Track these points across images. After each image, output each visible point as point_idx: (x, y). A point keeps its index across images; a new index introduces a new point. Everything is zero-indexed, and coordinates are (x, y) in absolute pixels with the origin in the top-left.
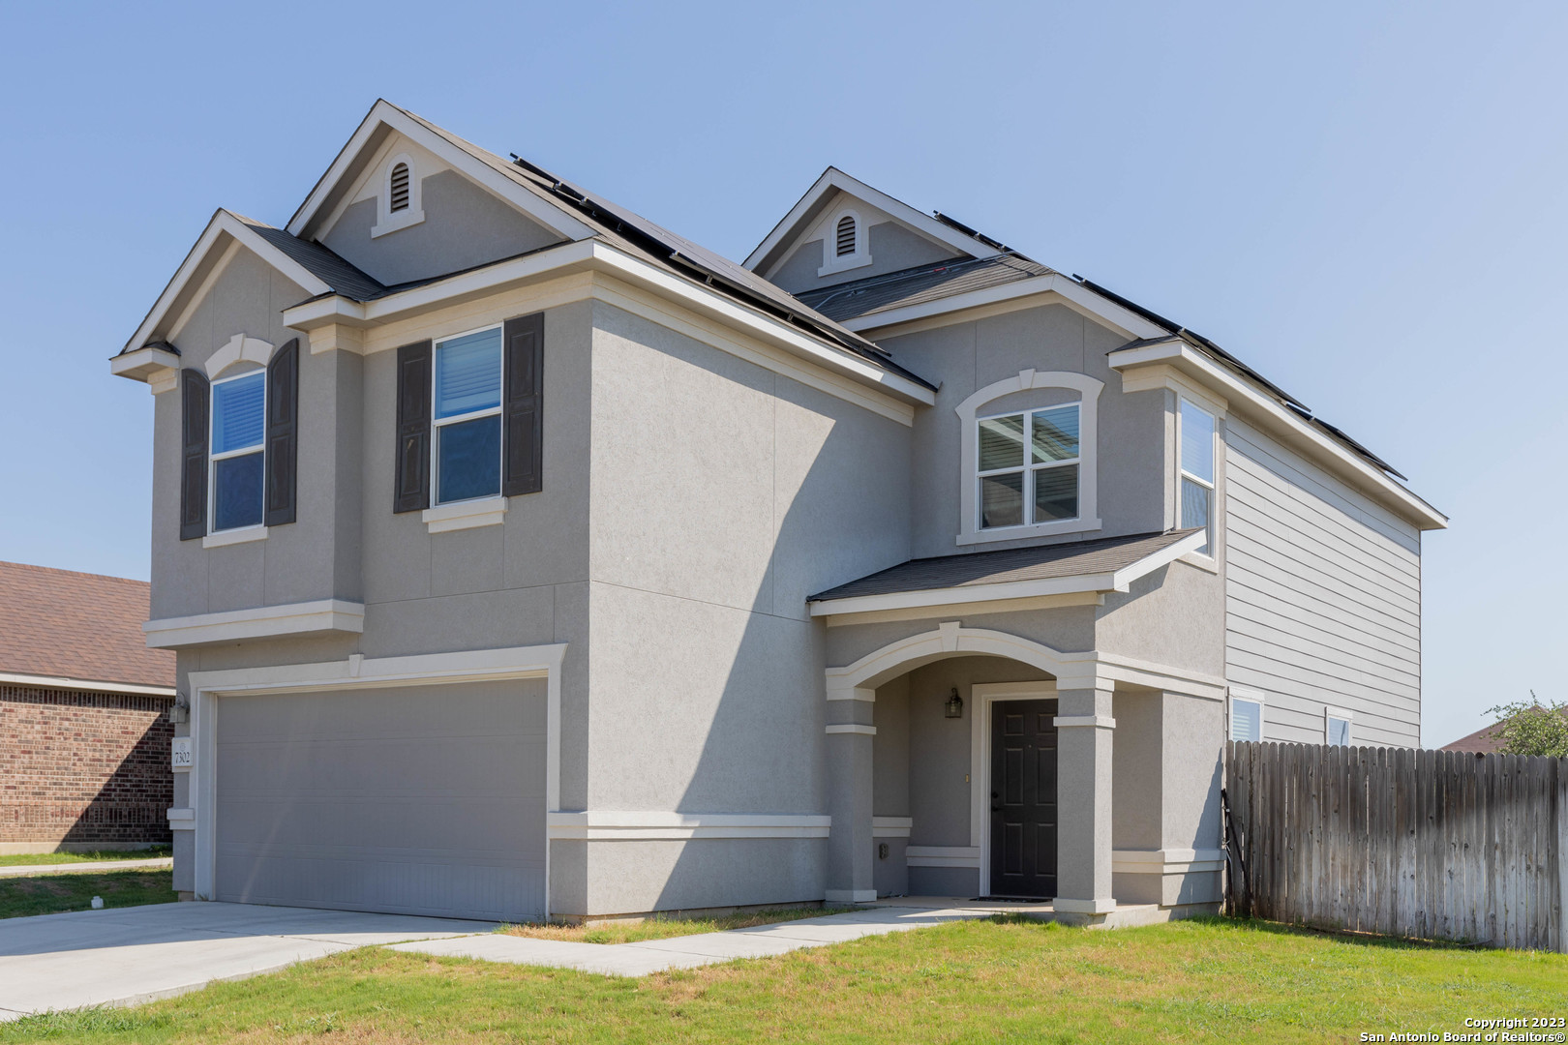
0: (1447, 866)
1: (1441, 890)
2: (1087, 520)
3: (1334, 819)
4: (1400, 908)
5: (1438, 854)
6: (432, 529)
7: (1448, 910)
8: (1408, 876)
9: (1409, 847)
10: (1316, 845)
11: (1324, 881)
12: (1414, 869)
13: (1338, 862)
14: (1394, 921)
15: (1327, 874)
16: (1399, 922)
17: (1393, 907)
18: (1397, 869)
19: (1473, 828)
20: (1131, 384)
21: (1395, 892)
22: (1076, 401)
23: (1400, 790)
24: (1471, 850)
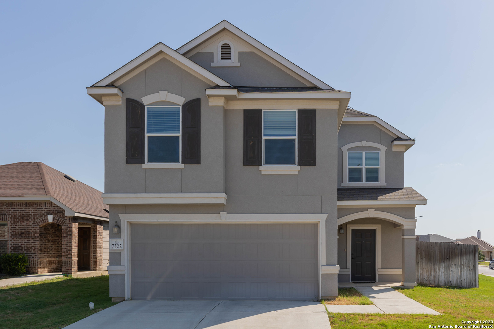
0: (451, 269)
1: (450, 275)
2: (382, 183)
3: (424, 259)
4: (440, 280)
5: (449, 267)
6: (263, 173)
7: (451, 280)
8: (442, 272)
9: (442, 265)
10: (419, 265)
11: (422, 274)
12: (443, 270)
13: (425, 269)
14: (439, 283)
15: (422, 272)
16: (440, 283)
17: (439, 279)
18: (439, 270)
19: (456, 261)
20: (394, 149)
21: (439, 276)
22: (378, 151)
23: (440, 252)
24: (456, 266)
